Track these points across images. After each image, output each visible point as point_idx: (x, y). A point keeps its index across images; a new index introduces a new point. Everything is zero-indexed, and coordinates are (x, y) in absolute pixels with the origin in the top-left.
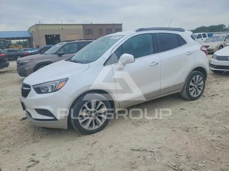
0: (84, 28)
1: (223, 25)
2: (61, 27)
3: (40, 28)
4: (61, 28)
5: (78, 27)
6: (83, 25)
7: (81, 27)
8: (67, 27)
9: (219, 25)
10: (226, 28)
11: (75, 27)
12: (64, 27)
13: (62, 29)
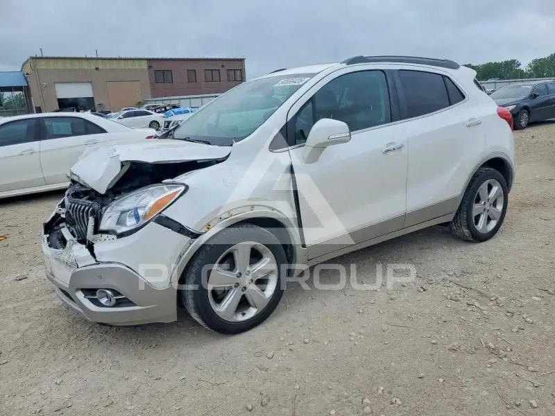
0: (150, 67)
1: (515, 60)
2: (93, 65)
3: (42, 65)
4: (93, 67)
5: (137, 65)
6: (148, 60)
7: (145, 65)
8: (108, 65)
9: (506, 62)
10: (520, 70)
11: (130, 65)
12: (100, 65)
13: (97, 69)
